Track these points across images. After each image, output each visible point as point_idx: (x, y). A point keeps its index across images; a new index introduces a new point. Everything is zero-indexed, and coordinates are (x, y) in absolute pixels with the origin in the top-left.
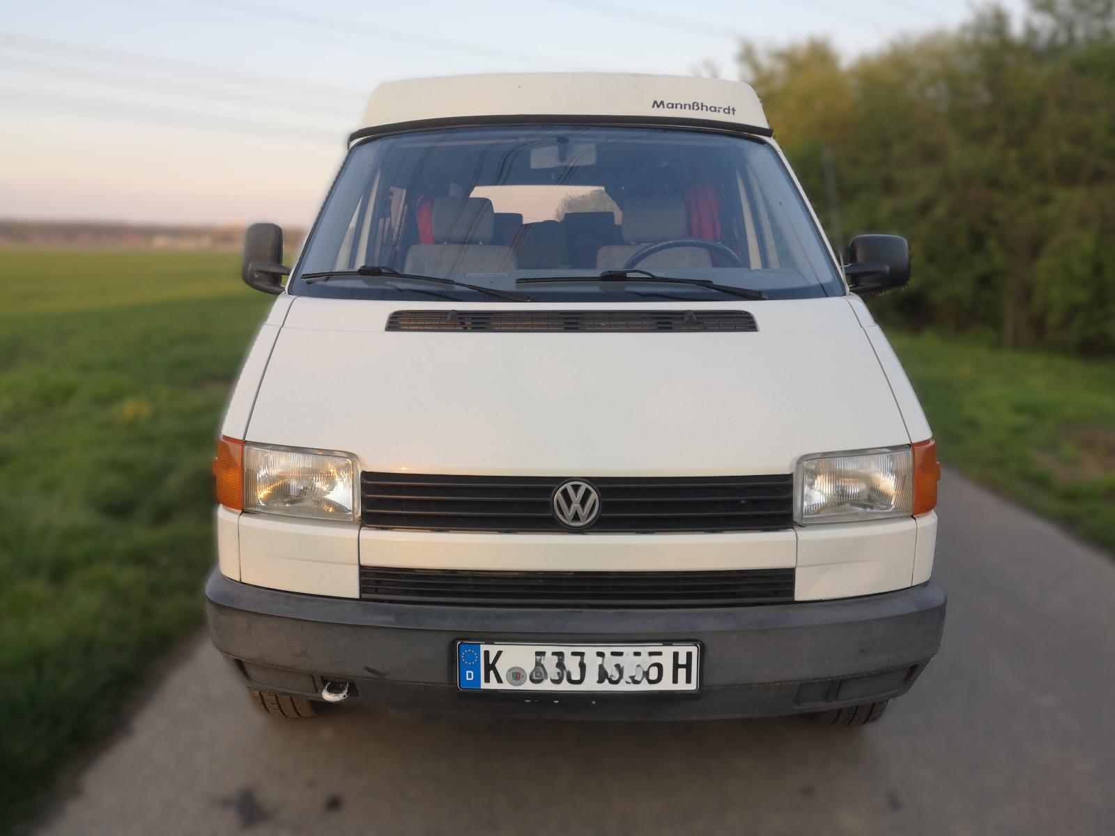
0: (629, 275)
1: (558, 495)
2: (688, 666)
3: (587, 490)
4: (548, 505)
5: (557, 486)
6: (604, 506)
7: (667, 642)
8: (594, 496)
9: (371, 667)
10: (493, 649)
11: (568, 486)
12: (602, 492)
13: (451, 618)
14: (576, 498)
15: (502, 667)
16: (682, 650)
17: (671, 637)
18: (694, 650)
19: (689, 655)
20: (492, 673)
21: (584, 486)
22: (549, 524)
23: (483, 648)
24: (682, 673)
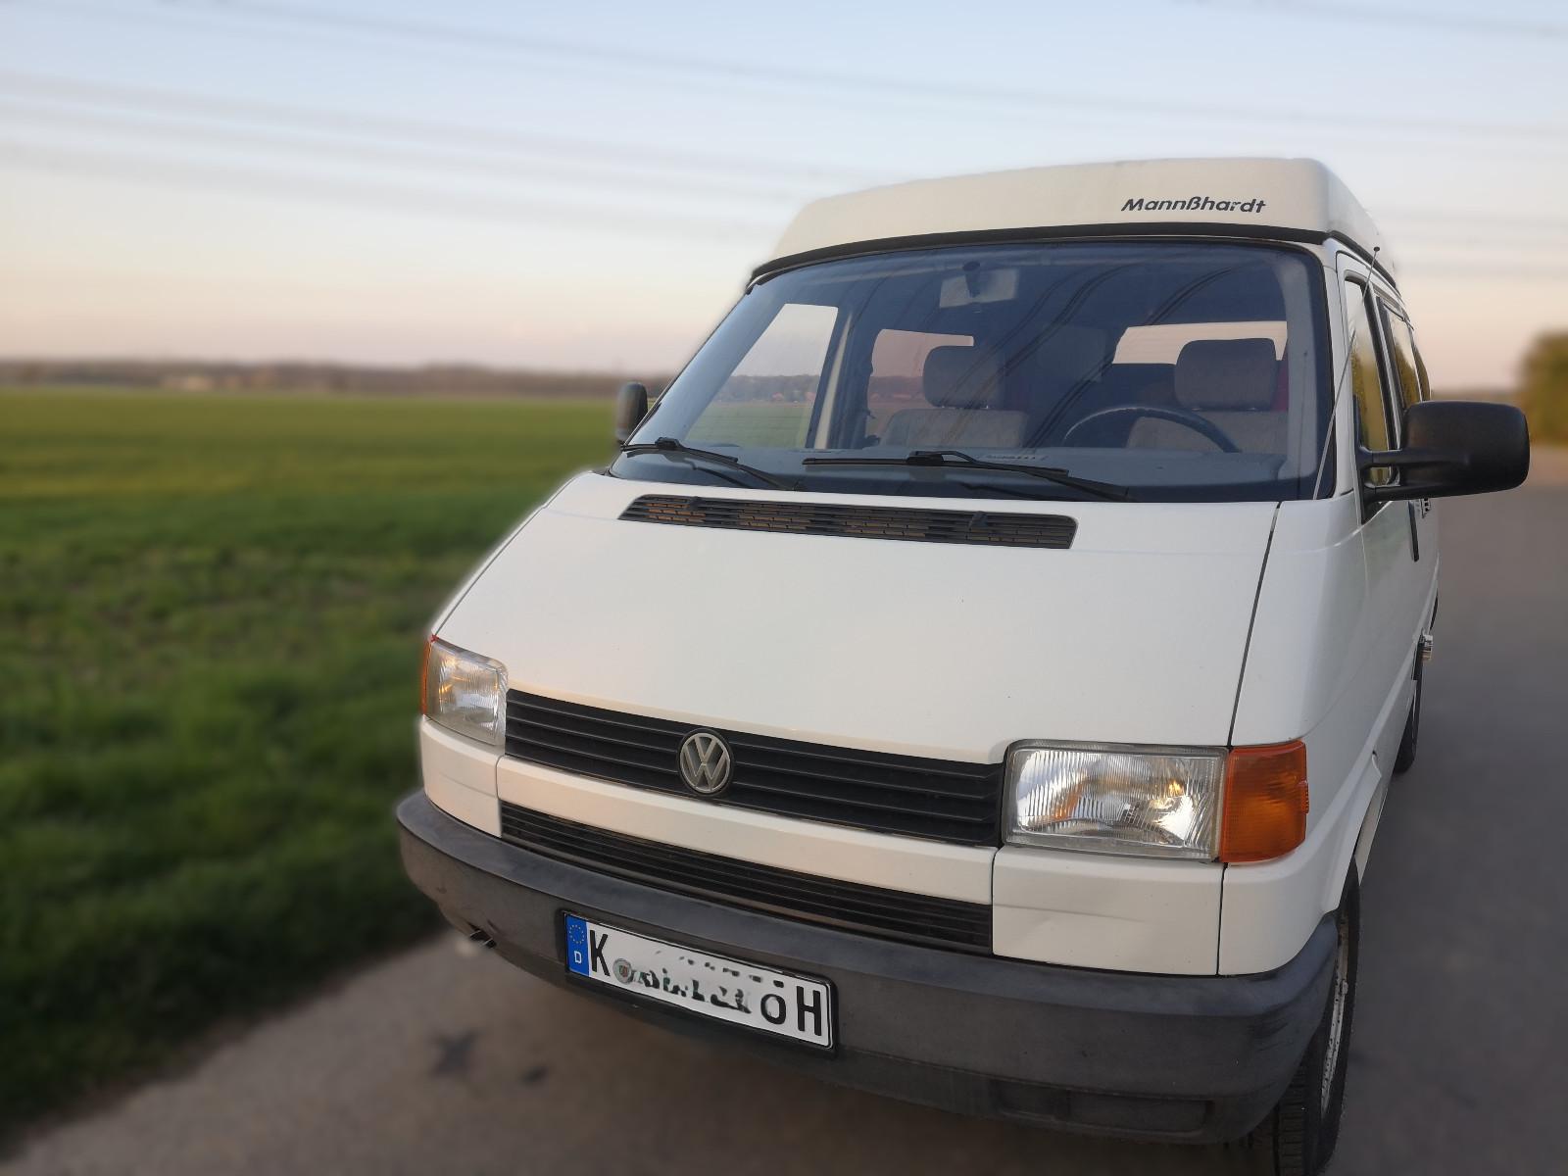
0: (946, 458)
1: (685, 747)
2: (816, 1010)
3: (717, 746)
4: (673, 759)
5: (685, 735)
6: (738, 771)
7: (791, 971)
8: (726, 755)
9: (492, 921)
10: (600, 931)
11: (696, 737)
12: (736, 752)
13: (565, 880)
14: (705, 755)
15: (610, 954)
16: (810, 987)
17: (795, 967)
18: (822, 989)
19: (817, 995)
20: (598, 959)
21: (715, 740)
22: (671, 783)
23: (590, 926)
24: (809, 1017)
